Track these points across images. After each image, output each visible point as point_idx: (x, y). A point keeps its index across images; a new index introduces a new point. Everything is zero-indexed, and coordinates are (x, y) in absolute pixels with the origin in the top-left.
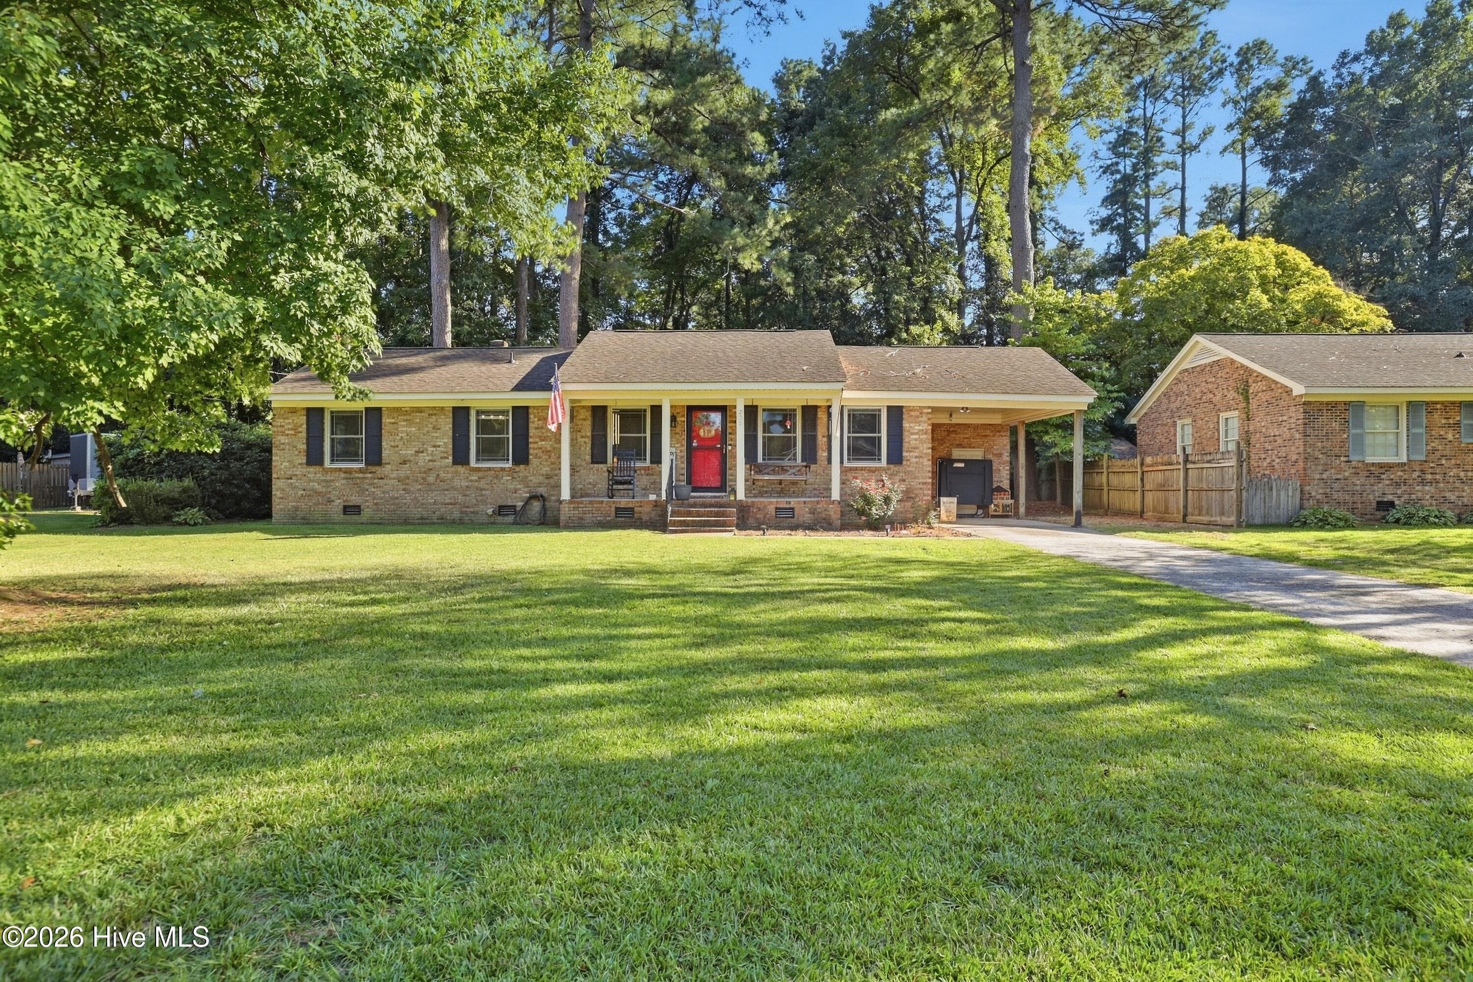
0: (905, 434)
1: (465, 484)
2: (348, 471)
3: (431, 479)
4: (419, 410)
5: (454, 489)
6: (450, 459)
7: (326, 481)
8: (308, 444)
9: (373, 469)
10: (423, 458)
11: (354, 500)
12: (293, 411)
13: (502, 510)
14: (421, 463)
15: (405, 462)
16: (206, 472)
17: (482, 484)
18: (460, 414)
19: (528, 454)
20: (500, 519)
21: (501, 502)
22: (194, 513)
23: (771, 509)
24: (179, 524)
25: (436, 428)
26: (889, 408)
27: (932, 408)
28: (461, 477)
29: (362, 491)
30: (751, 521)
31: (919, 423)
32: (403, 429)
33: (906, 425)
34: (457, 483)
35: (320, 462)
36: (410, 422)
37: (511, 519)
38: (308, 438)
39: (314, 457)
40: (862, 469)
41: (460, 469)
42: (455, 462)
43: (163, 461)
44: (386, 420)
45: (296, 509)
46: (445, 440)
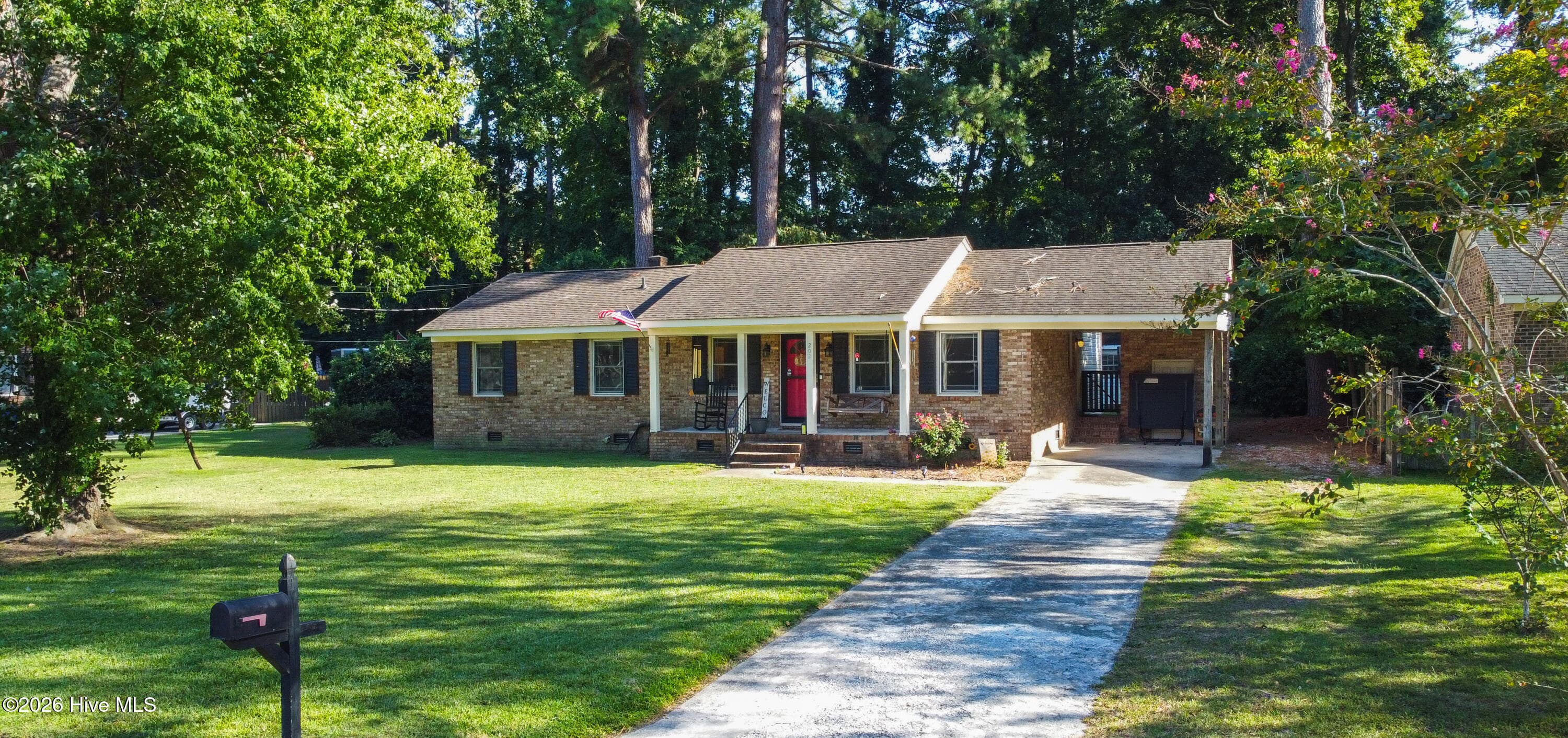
0: (1002, 360)
1: (585, 413)
2: (491, 400)
3: (557, 408)
4: (545, 343)
5: (576, 417)
6: (572, 390)
7: (474, 409)
8: (459, 375)
9: (511, 398)
10: (551, 388)
11: (497, 426)
12: (447, 345)
13: (617, 438)
14: (549, 393)
15: (535, 392)
16: (404, 394)
17: (600, 413)
18: (580, 346)
19: (638, 384)
20: (615, 447)
21: (615, 431)
22: (386, 435)
23: (840, 444)
24: (376, 445)
25: (560, 360)
26: (984, 332)
27: (1032, 331)
28: (582, 408)
29: (502, 420)
30: (820, 456)
31: (1018, 348)
32: (535, 361)
33: (1002, 350)
34: (579, 412)
35: (469, 393)
36: (539, 355)
37: (623, 447)
38: (459, 370)
39: (464, 388)
40: (955, 399)
41: (582, 399)
42: (577, 393)
43: (372, 384)
44: (520, 353)
45: (451, 434)
46: (567, 371)
